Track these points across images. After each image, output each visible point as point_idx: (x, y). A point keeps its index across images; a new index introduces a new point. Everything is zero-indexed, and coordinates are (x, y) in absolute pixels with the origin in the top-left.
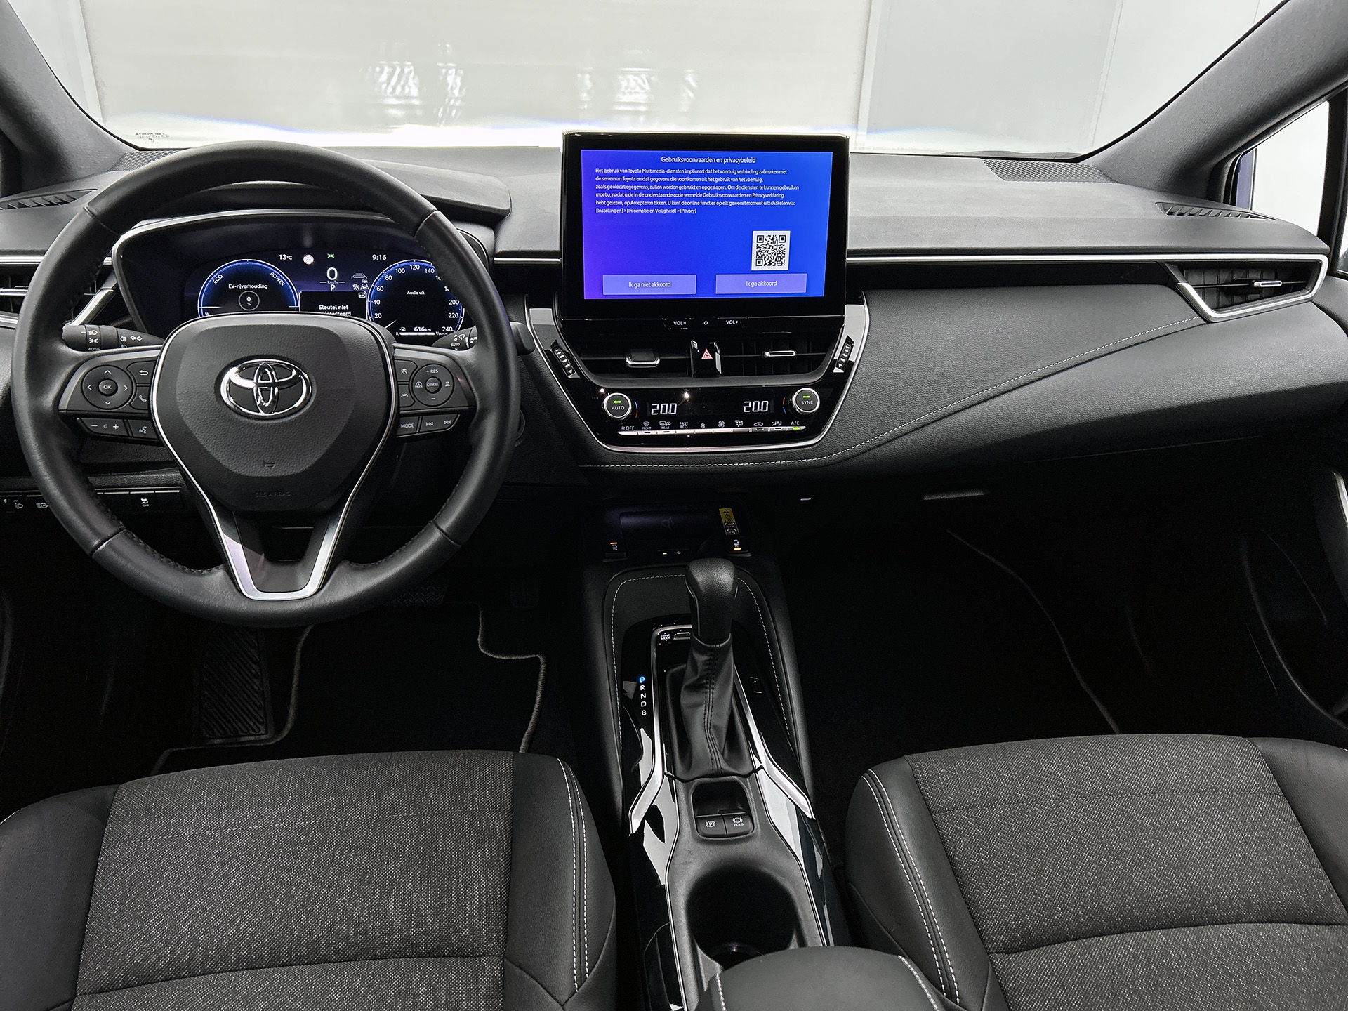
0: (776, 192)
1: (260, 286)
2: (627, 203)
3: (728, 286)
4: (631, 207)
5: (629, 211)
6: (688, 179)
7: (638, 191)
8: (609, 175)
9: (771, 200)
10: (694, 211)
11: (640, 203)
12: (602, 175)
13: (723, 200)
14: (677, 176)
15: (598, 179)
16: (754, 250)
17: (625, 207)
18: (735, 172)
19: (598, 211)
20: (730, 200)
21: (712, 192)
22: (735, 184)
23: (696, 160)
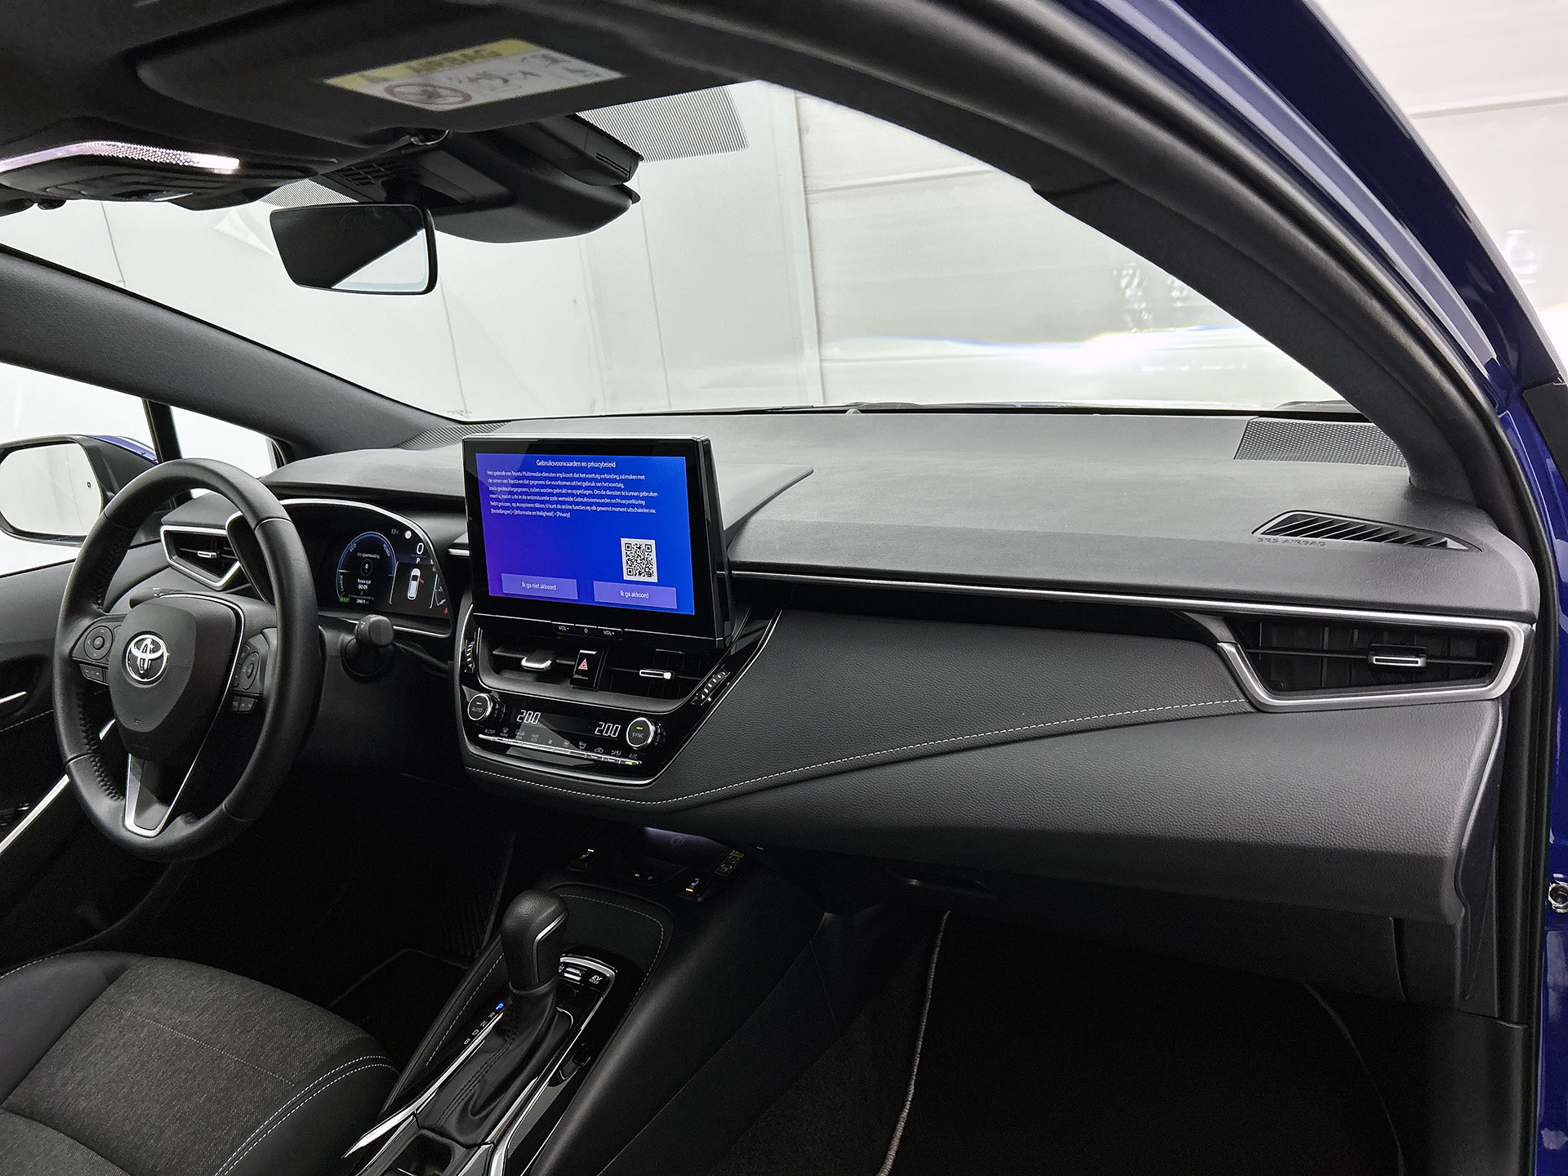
0: (637, 498)
1: (374, 556)
2: (514, 505)
3: (605, 593)
4: (518, 508)
5: (516, 512)
6: (559, 483)
7: (522, 493)
8: (498, 477)
9: (633, 506)
10: (568, 515)
11: (524, 505)
12: (492, 477)
13: (591, 504)
14: (550, 479)
15: (490, 481)
16: (624, 559)
17: (513, 508)
18: (598, 476)
19: (493, 511)
20: (598, 505)
21: (582, 496)
22: (599, 488)
23: (565, 464)
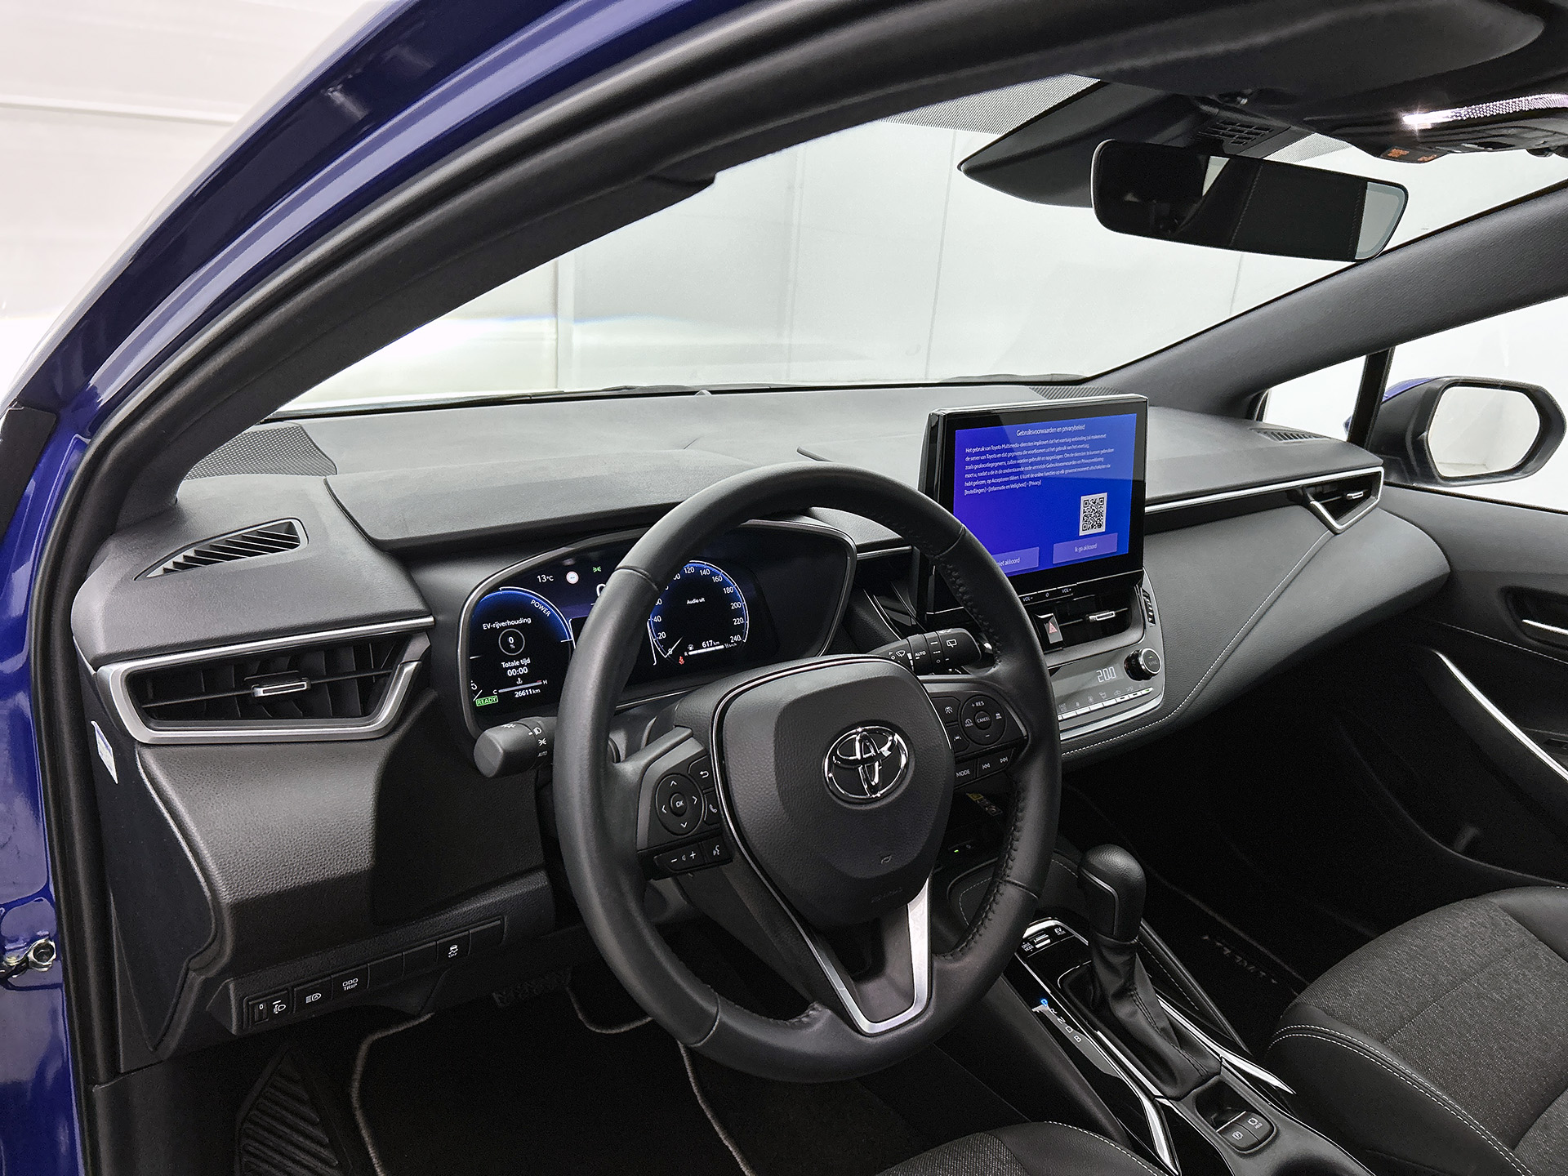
0: (1098, 456)
1: (521, 621)
2: (989, 482)
3: (1063, 554)
4: (992, 485)
5: (990, 489)
6: (1035, 451)
7: (999, 468)
8: (976, 454)
9: (1094, 464)
10: (1039, 483)
11: (999, 480)
12: (971, 455)
13: (1060, 468)
14: (1027, 448)
15: (968, 459)
16: (1082, 515)
17: (988, 486)
18: (1069, 440)
19: (967, 492)
20: (1065, 467)
21: (1054, 461)
22: (1069, 452)
23: (1042, 431)
